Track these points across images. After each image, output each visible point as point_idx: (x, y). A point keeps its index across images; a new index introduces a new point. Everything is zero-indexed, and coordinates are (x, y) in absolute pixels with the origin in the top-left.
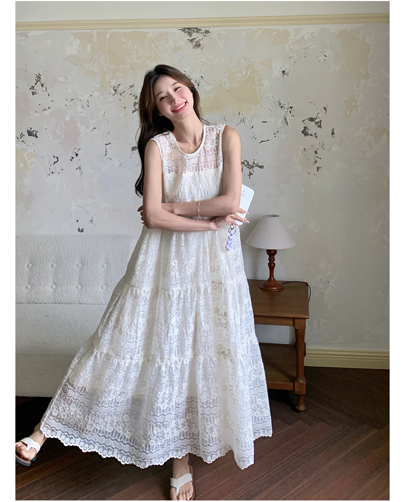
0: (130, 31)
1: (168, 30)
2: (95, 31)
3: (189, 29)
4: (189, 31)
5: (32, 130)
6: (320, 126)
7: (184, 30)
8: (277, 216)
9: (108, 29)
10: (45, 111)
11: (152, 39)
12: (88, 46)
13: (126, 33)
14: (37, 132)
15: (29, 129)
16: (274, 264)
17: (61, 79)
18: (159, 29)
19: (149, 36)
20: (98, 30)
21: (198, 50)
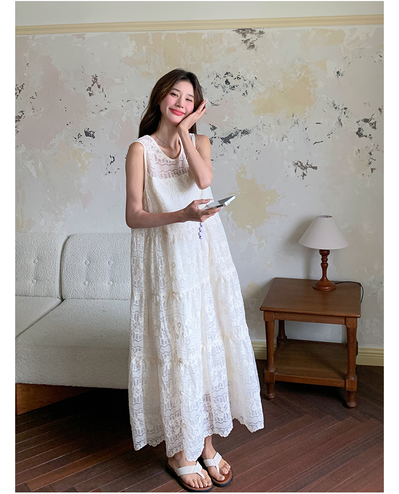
0: (185, 32)
1: (222, 31)
2: (150, 33)
3: (243, 30)
4: (243, 32)
5: (89, 130)
6: (375, 128)
7: (238, 31)
8: (331, 217)
9: (163, 31)
10: (102, 113)
11: (207, 40)
12: (144, 47)
13: (181, 34)
14: (94, 133)
15: (86, 130)
16: (327, 264)
17: (118, 80)
18: (213, 31)
19: (203, 37)
20: (153, 32)
21: (253, 51)
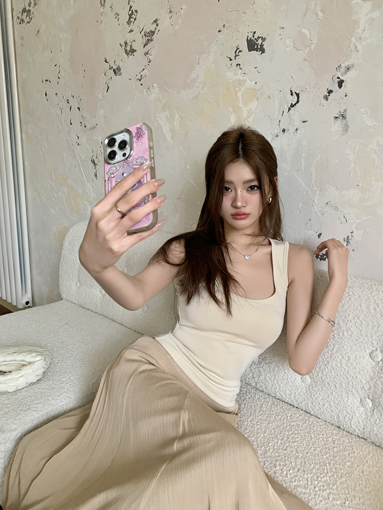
5: (256, 36)
14: (264, 39)
15: (251, 36)
